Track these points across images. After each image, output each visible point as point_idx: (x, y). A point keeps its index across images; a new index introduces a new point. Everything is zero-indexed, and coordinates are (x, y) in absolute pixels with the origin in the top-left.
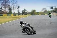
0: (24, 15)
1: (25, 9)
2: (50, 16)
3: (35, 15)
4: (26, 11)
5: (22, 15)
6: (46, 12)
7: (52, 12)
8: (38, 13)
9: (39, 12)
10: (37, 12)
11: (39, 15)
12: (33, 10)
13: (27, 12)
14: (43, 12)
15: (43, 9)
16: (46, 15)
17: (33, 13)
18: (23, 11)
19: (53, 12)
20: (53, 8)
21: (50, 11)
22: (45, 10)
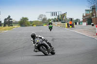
0: (7, 27)
1: (9, 17)
2: (51, 28)
3: (26, 26)
4: (12, 19)
5: (5, 26)
6: (45, 21)
7: (55, 21)
8: (32, 24)
9: (32, 22)
10: (30, 22)
11: (32, 26)
12: (23, 18)
13: (14, 21)
14: (39, 20)
15: (40, 16)
16: (45, 26)
17: (23, 23)
18: (5, 19)
19: (57, 21)
20: (57, 15)
21: (52, 19)
22: (43, 18)
